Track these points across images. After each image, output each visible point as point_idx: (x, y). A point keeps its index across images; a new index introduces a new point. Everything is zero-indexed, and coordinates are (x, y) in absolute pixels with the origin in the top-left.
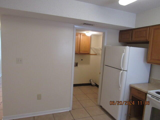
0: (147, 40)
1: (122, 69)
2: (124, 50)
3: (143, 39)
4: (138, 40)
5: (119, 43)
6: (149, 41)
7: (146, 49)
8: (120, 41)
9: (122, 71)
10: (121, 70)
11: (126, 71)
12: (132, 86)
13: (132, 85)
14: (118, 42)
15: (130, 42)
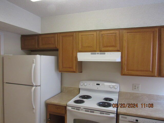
0: (56, 47)
1: (34, 84)
2: (33, 60)
3: (51, 46)
4: (46, 47)
5: (22, 51)
6: (58, 49)
7: (56, 57)
8: (23, 48)
9: (34, 88)
10: (33, 86)
11: (39, 86)
12: (47, 103)
13: (47, 101)
14: (21, 49)
15: (36, 49)
